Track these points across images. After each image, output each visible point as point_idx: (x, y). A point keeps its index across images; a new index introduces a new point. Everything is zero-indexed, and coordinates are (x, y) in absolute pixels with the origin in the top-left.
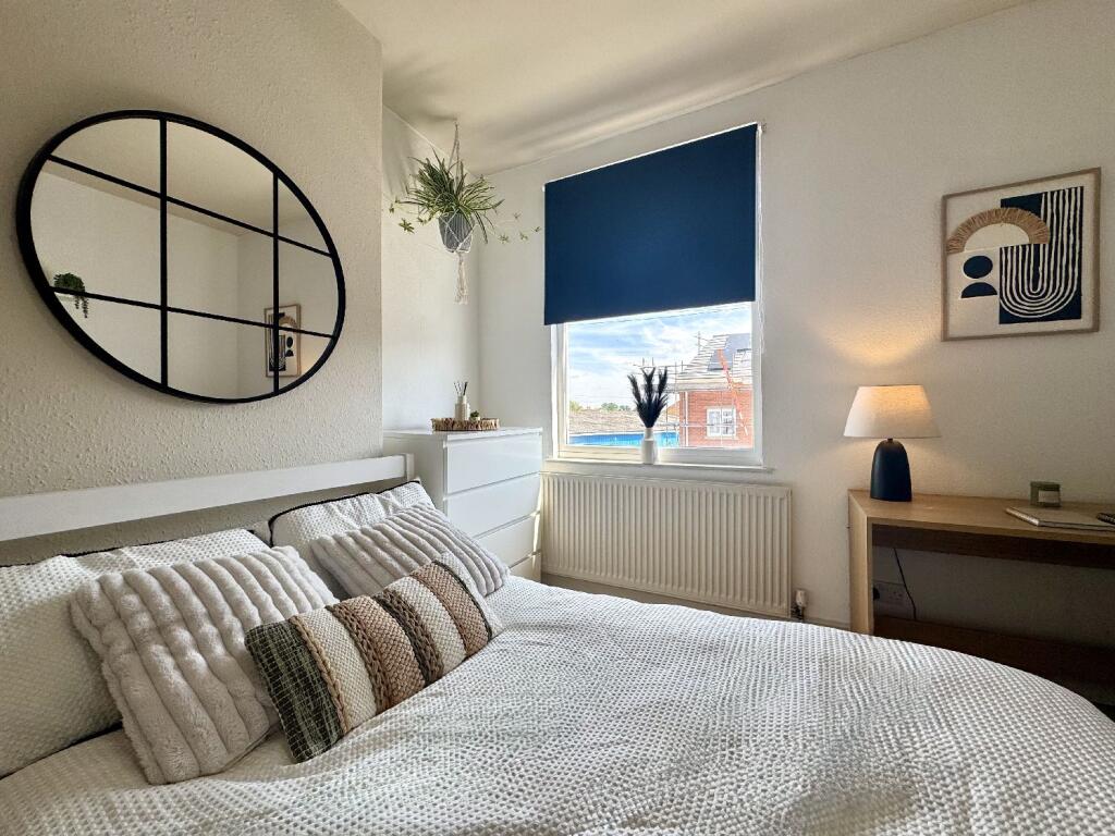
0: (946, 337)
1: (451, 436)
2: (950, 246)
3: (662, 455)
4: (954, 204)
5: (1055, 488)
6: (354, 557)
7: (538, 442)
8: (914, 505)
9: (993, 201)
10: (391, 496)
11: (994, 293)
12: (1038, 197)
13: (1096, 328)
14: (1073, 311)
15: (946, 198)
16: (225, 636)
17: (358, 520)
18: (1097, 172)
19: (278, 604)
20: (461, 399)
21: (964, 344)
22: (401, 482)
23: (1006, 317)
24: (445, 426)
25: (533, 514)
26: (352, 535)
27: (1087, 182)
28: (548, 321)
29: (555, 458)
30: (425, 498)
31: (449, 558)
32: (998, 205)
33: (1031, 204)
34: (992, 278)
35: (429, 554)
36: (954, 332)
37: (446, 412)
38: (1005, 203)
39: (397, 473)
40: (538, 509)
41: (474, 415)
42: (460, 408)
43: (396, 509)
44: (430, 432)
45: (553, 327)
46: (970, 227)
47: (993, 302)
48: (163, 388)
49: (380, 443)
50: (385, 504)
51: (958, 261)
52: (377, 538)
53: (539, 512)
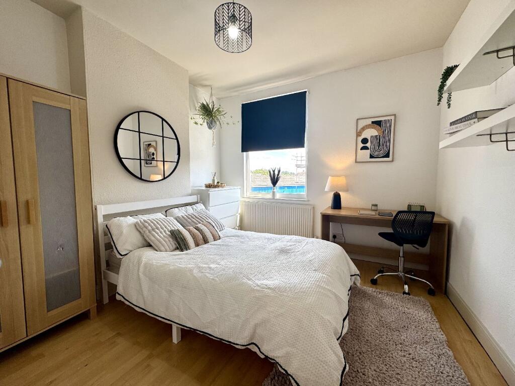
0: (356, 162)
1: (212, 190)
2: (358, 134)
3: (278, 196)
4: (360, 122)
5: (376, 205)
6: (186, 220)
7: (239, 191)
8: (342, 210)
9: (369, 122)
10: (194, 206)
11: (369, 149)
12: (380, 121)
13: (393, 161)
14: (387, 156)
15: (358, 119)
16: (165, 231)
17: (187, 213)
18: (395, 115)
19: (173, 227)
20: (214, 178)
21: (361, 164)
22: (197, 203)
23: (371, 157)
24: (209, 186)
25: (237, 214)
26: (186, 215)
27: (392, 118)
28: (243, 151)
29: (245, 196)
30: (204, 208)
31: (210, 221)
32: (371, 123)
33: (378, 123)
34: (368, 145)
35: (205, 220)
36: (358, 160)
37: (210, 182)
38: (373, 122)
39: (195, 200)
40: (239, 212)
41: (218, 183)
42: (214, 181)
43: (196, 210)
44: (204, 188)
45: (245, 153)
46: (363, 129)
47: (368, 152)
48: (141, 179)
49: (190, 192)
50: (193, 209)
51: (360, 139)
52: (192, 216)
53: (239, 214)
